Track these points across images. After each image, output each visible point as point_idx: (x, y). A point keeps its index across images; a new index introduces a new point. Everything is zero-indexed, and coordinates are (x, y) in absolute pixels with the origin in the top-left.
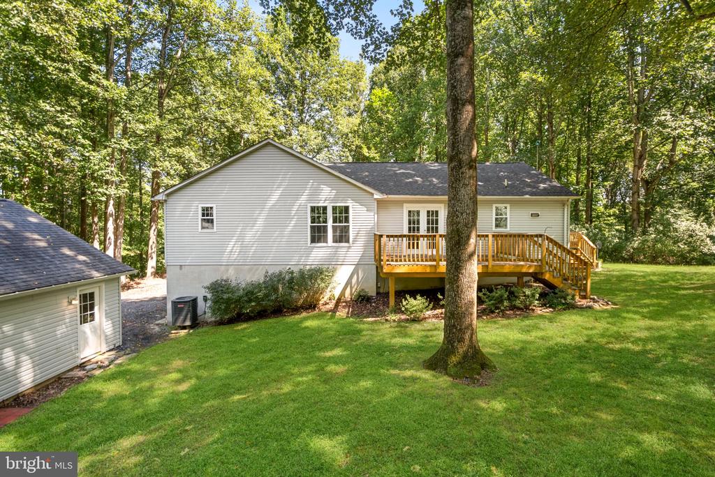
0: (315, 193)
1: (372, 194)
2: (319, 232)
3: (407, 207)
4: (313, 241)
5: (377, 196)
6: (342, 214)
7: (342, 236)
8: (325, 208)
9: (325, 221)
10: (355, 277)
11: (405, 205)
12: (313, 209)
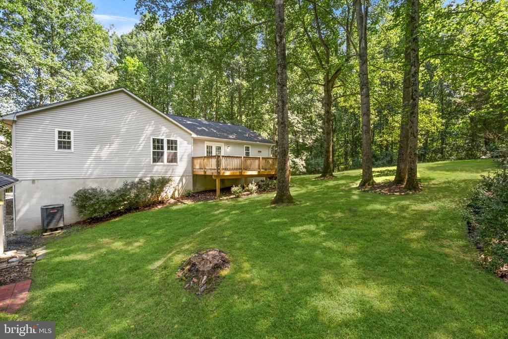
0: (157, 130)
1: (191, 134)
2: (158, 155)
3: (207, 144)
4: (155, 161)
5: (194, 135)
6: (172, 145)
7: (173, 159)
8: (162, 140)
9: (162, 148)
10: (181, 183)
11: (206, 142)
12: (154, 140)
